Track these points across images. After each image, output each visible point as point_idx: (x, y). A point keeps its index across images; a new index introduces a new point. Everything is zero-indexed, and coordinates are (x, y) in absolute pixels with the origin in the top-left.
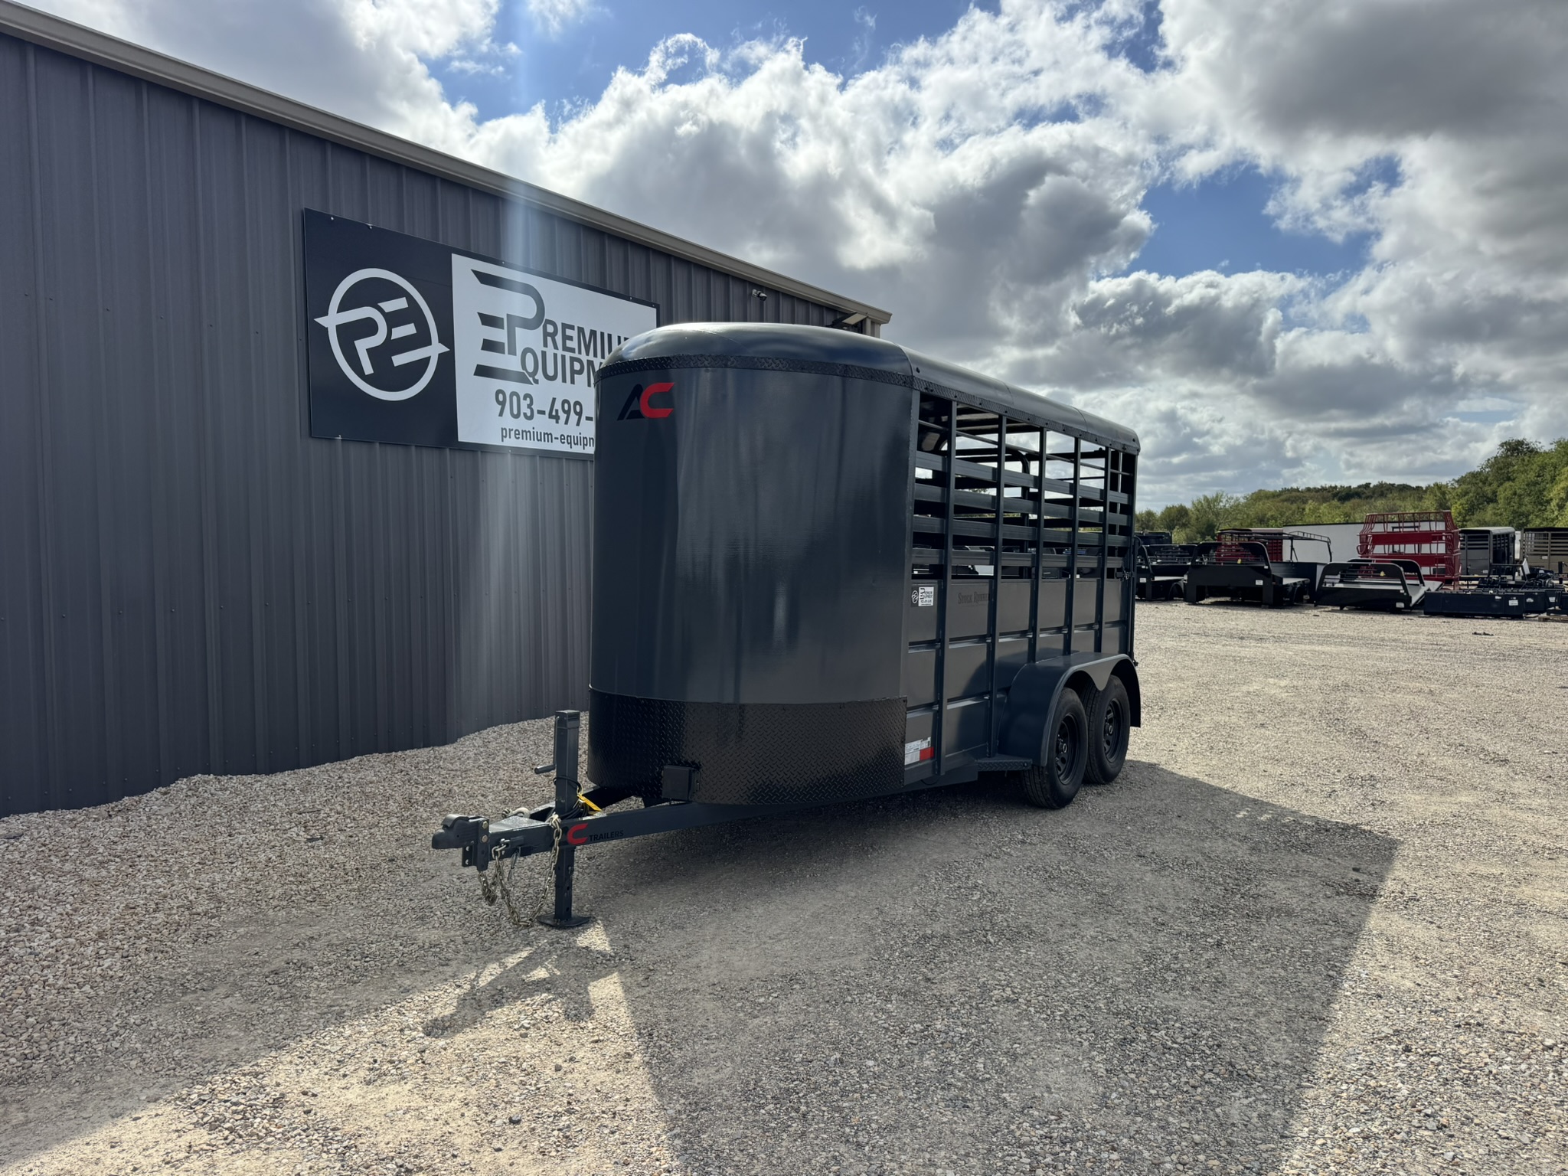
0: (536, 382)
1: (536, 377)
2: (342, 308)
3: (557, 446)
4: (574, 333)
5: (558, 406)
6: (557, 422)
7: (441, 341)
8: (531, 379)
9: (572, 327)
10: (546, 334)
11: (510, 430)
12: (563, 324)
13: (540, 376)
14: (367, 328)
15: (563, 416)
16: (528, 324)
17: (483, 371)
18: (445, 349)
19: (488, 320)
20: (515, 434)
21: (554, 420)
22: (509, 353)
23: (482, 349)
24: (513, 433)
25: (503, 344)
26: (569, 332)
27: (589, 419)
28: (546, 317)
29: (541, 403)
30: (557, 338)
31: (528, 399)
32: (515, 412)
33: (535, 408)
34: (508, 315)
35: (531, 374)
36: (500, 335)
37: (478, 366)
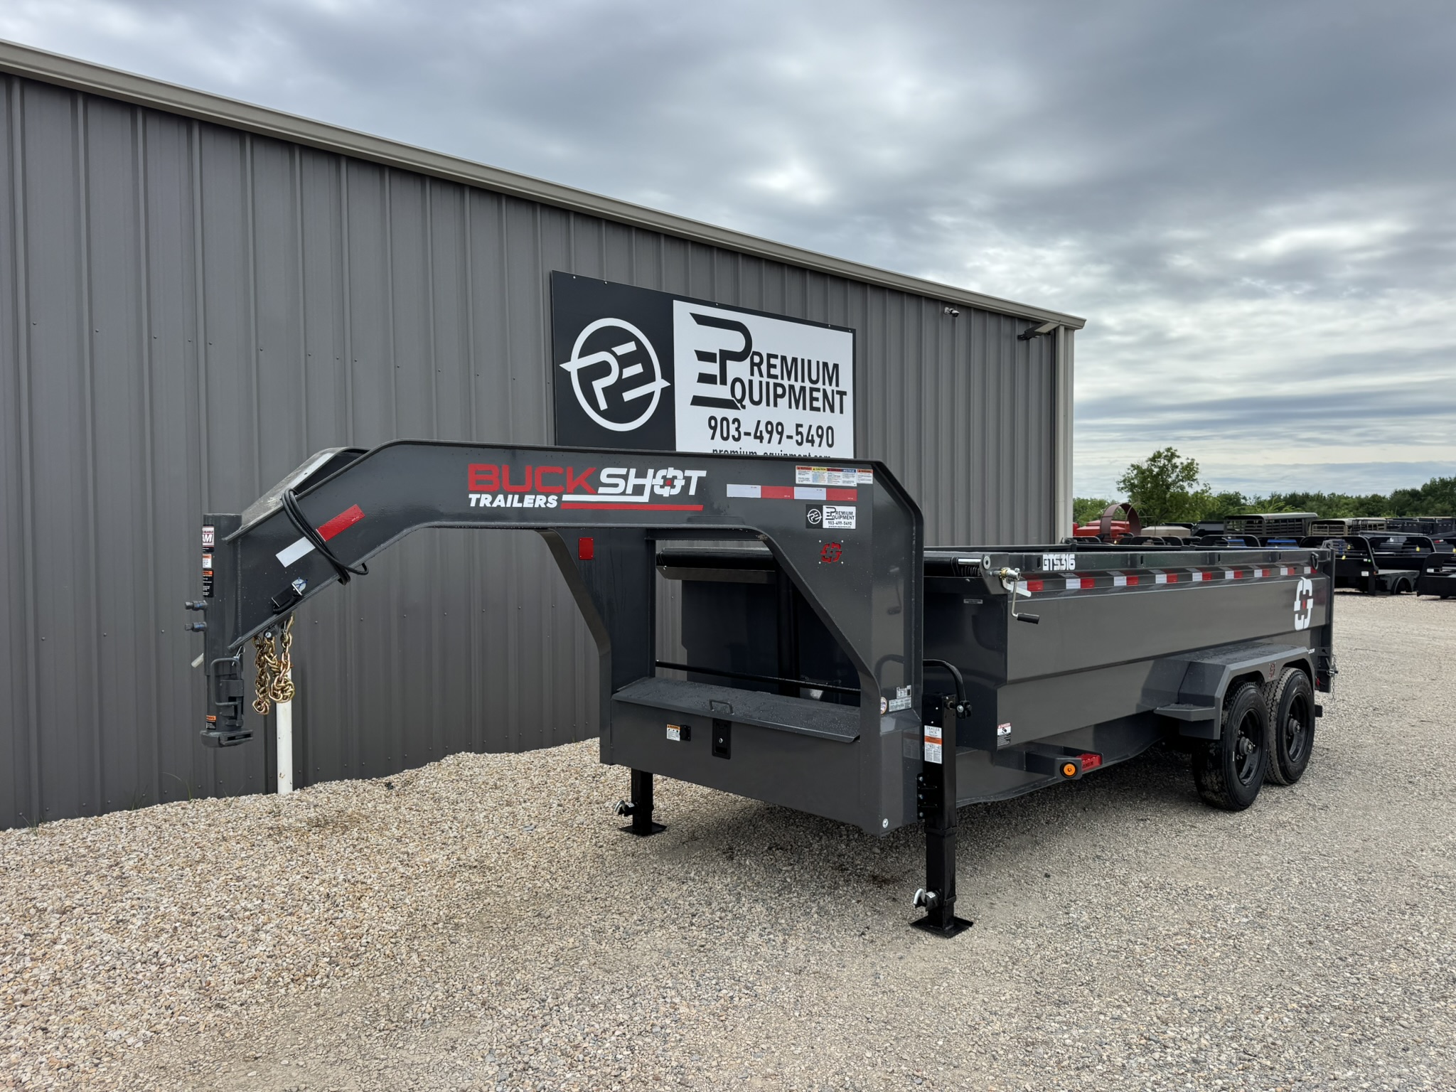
0: (744, 407)
1: (744, 403)
2: (582, 355)
4: (777, 362)
5: (762, 427)
6: (761, 442)
7: (662, 378)
8: (739, 405)
9: (776, 357)
10: (753, 364)
11: (721, 451)
12: (768, 354)
13: (747, 402)
14: (603, 369)
15: (766, 436)
16: (739, 357)
17: (698, 401)
18: (666, 384)
19: (704, 356)
21: (759, 440)
22: (721, 383)
23: (698, 381)
25: (716, 375)
26: (773, 361)
27: (790, 437)
28: (754, 349)
29: (747, 426)
30: (762, 367)
31: (736, 423)
32: (725, 435)
33: (742, 430)
34: (720, 350)
35: (739, 401)
36: (713, 369)
37: (694, 396)
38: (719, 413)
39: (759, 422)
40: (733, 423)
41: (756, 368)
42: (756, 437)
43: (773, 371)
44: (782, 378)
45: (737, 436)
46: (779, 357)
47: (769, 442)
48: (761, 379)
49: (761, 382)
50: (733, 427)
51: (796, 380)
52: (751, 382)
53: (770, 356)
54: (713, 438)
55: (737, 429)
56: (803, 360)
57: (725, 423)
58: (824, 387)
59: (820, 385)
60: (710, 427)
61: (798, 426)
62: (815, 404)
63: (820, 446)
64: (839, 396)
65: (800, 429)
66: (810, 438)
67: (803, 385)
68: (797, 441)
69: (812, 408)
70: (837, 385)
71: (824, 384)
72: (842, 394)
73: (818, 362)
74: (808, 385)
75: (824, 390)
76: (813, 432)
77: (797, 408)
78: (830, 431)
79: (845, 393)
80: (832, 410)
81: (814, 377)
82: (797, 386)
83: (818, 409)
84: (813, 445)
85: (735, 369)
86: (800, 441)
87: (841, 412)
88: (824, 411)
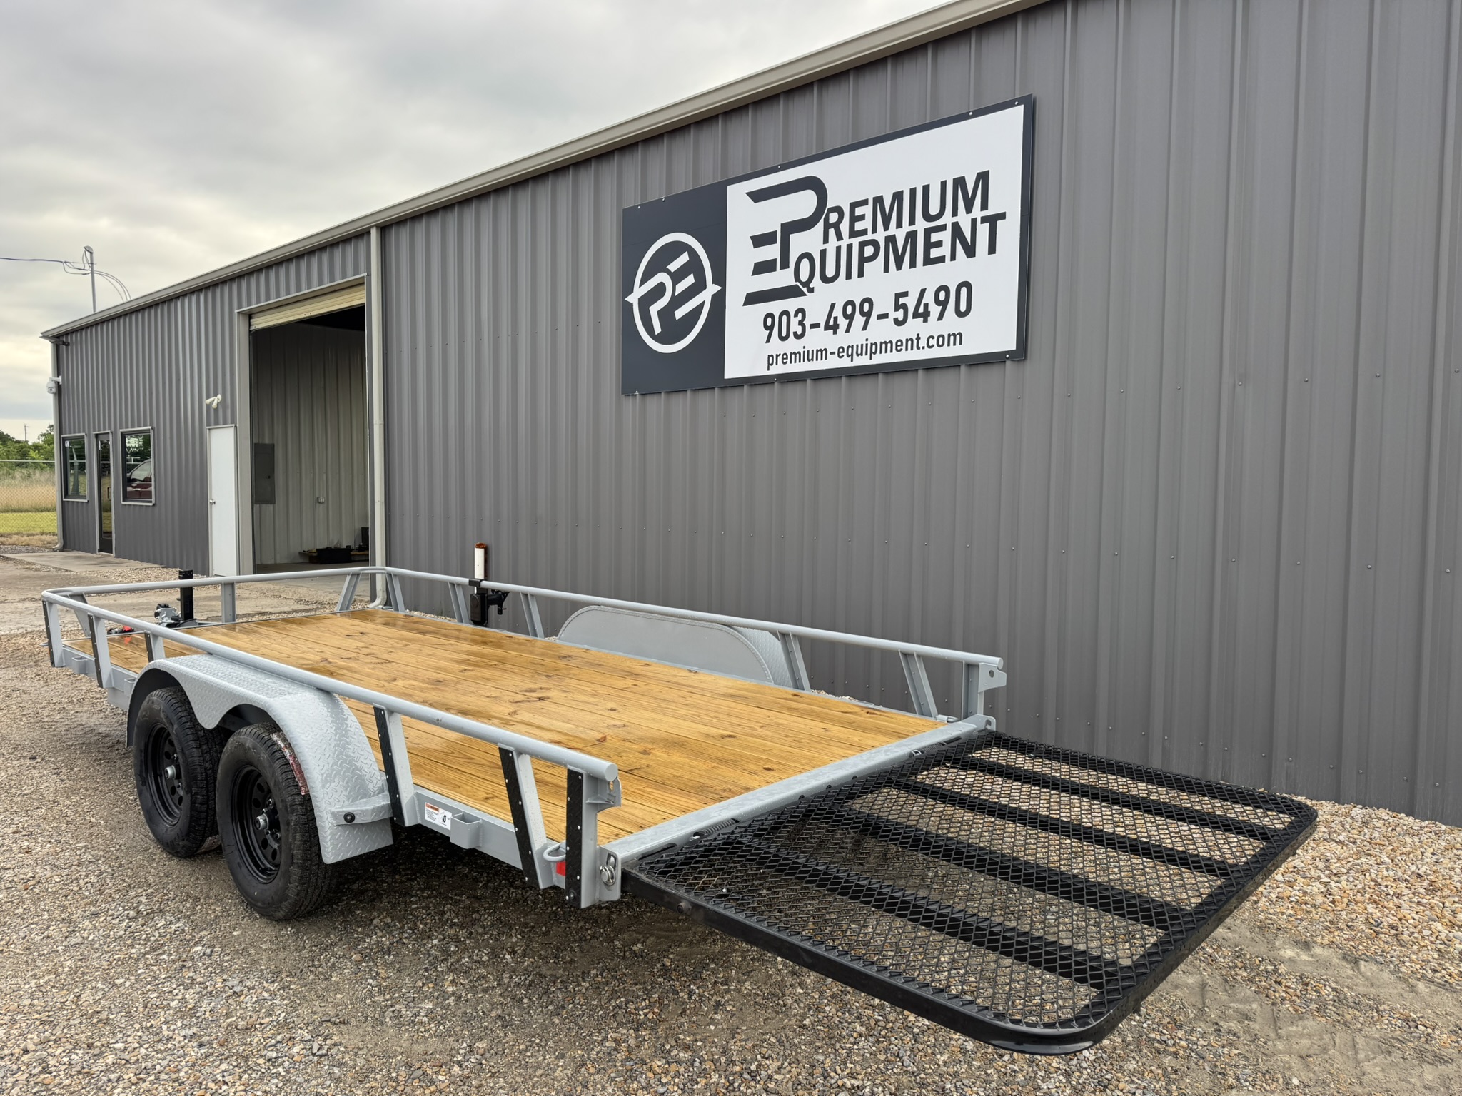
0: (811, 290)
1: (811, 286)
2: (642, 283)
3: (833, 363)
4: (867, 210)
5: (838, 312)
6: (835, 333)
7: (714, 281)
8: (805, 290)
9: (865, 202)
10: (827, 226)
11: (777, 356)
12: (851, 204)
13: (817, 282)
14: (659, 290)
15: (843, 323)
16: (803, 225)
17: (752, 299)
18: (717, 288)
19: (759, 241)
20: (783, 359)
21: (832, 330)
22: (782, 268)
23: (754, 273)
24: (780, 358)
25: (774, 260)
26: (859, 211)
27: (881, 317)
28: (829, 206)
29: (817, 313)
30: (841, 226)
31: (800, 315)
32: (784, 334)
33: (807, 323)
34: (782, 225)
35: (806, 284)
36: (772, 252)
37: (749, 296)
38: (776, 307)
39: (833, 306)
40: (796, 315)
41: (832, 232)
42: (827, 327)
43: (859, 226)
44: (874, 231)
45: (799, 332)
46: (871, 202)
47: (848, 330)
48: (840, 243)
49: (838, 249)
50: (795, 321)
51: (899, 225)
52: (823, 253)
53: (853, 206)
54: (768, 341)
55: (801, 323)
56: (913, 191)
57: (784, 318)
58: (955, 219)
59: (947, 219)
60: (766, 327)
61: (898, 296)
62: (935, 253)
63: (940, 318)
64: (988, 224)
65: (902, 300)
66: (921, 310)
67: (912, 228)
68: (897, 322)
69: (928, 261)
70: (984, 206)
71: (955, 213)
72: (993, 220)
73: (944, 184)
74: (921, 225)
75: (956, 226)
76: (929, 298)
77: (899, 267)
78: (964, 291)
79: (1002, 216)
80: (970, 251)
81: (934, 209)
82: (899, 234)
83: (941, 260)
84: (925, 321)
85: (801, 243)
86: (901, 318)
87: (992, 250)
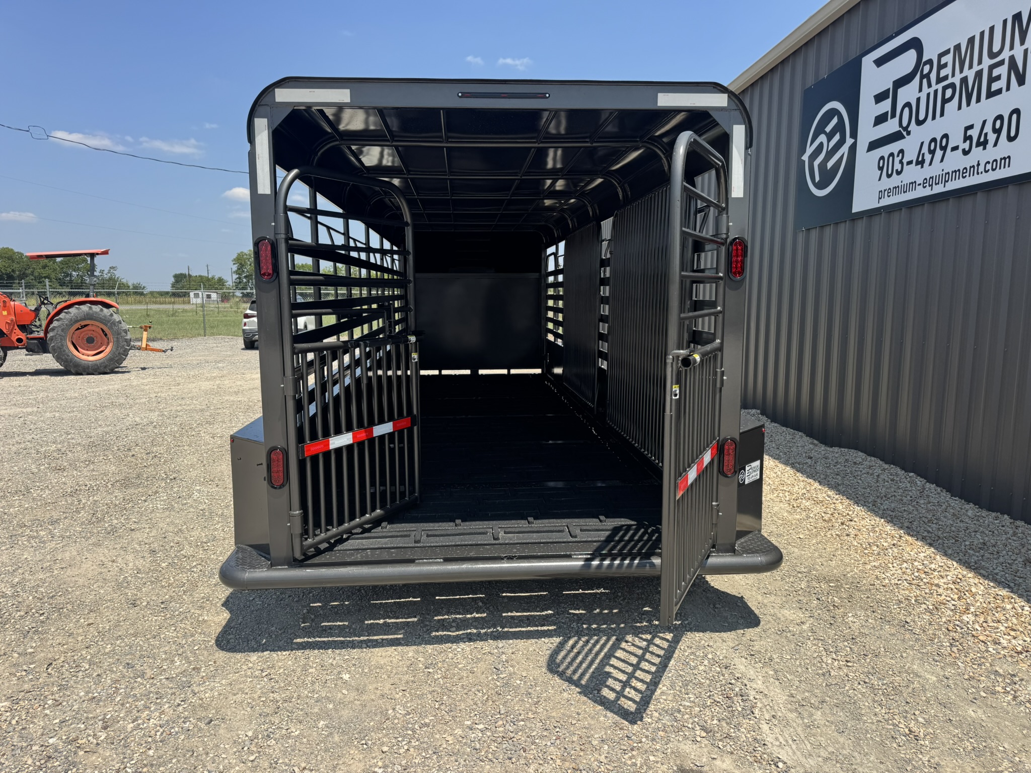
0: (909, 133)
1: (909, 130)
2: (811, 144)
3: (921, 192)
4: (949, 58)
6: (923, 166)
7: (851, 137)
9: (947, 52)
10: (922, 77)
11: (885, 191)
12: (938, 55)
14: (820, 148)
15: (928, 157)
16: (907, 80)
17: (874, 145)
18: (853, 140)
19: (880, 98)
20: (888, 193)
21: (920, 166)
22: (891, 118)
23: (874, 125)
24: (886, 192)
25: (888, 112)
26: (944, 60)
27: (954, 149)
28: (924, 59)
29: (911, 152)
30: (931, 75)
31: (901, 155)
32: (890, 173)
33: (905, 161)
35: (906, 129)
36: (886, 106)
37: (871, 143)
38: (885, 151)
39: (922, 143)
40: (898, 156)
41: (925, 81)
42: (918, 163)
43: (943, 73)
45: (899, 170)
46: (952, 50)
47: (930, 164)
48: (929, 90)
49: (928, 95)
50: (897, 160)
51: (971, 67)
52: (918, 100)
53: (941, 56)
54: (880, 179)
55: (901, 162)
56: (982, 34)
57: (891, 158)
58: (1012, 53)
59: (1006, 55)
60: (879, 168)
61: (966, 129)
62: (995, 86)
63: (995, 145)
65: (969, 133)
66: (982, 139)
67: (980, 67)
68: (964, 150)
69: (990, 94)
71: (1012, 48)
73: (1005, 22)
74: (986, 63)
75: (1012, 59)
76: (988, 129)
77: (968, 104)
78: (1015, 117)
80: (1021, 80)
81: (996, 48)
82: (971, 74)
83: (999, 92)
84: (985, 148)
85: (904, 95)
86: (967, 149)
88: (1008, 89)
